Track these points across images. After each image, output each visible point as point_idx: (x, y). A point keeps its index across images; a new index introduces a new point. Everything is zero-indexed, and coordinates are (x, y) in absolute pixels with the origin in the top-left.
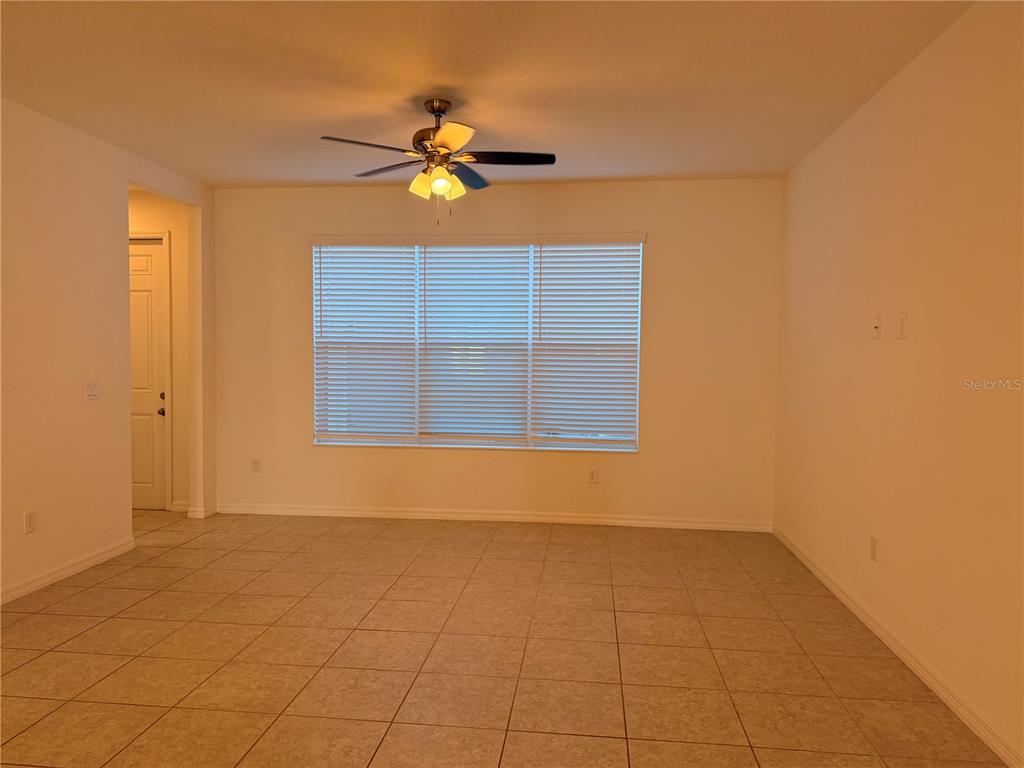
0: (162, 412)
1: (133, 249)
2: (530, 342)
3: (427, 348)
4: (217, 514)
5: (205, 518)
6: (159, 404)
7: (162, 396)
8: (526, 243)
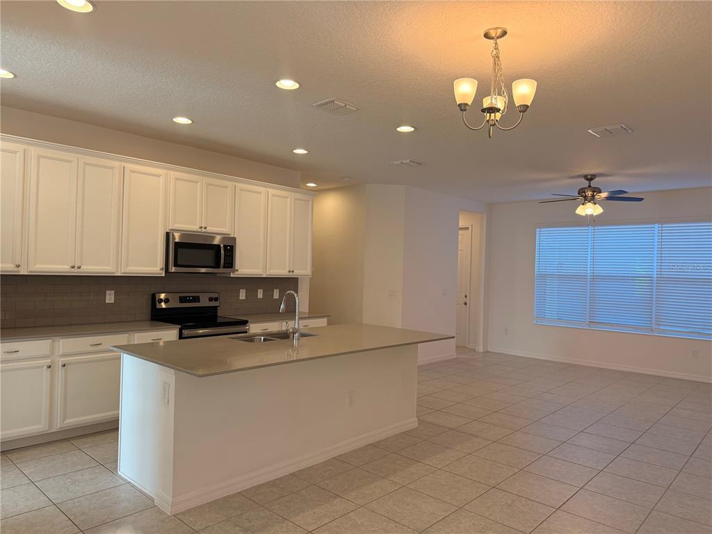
0: (466, 304)
1: (460, 232)
2: (655, 276)
3: (594, 278)
4: (488, 352)
5: (483, 352)
6: (464, 300)
7: (466, 297)
8: (654, 223)
